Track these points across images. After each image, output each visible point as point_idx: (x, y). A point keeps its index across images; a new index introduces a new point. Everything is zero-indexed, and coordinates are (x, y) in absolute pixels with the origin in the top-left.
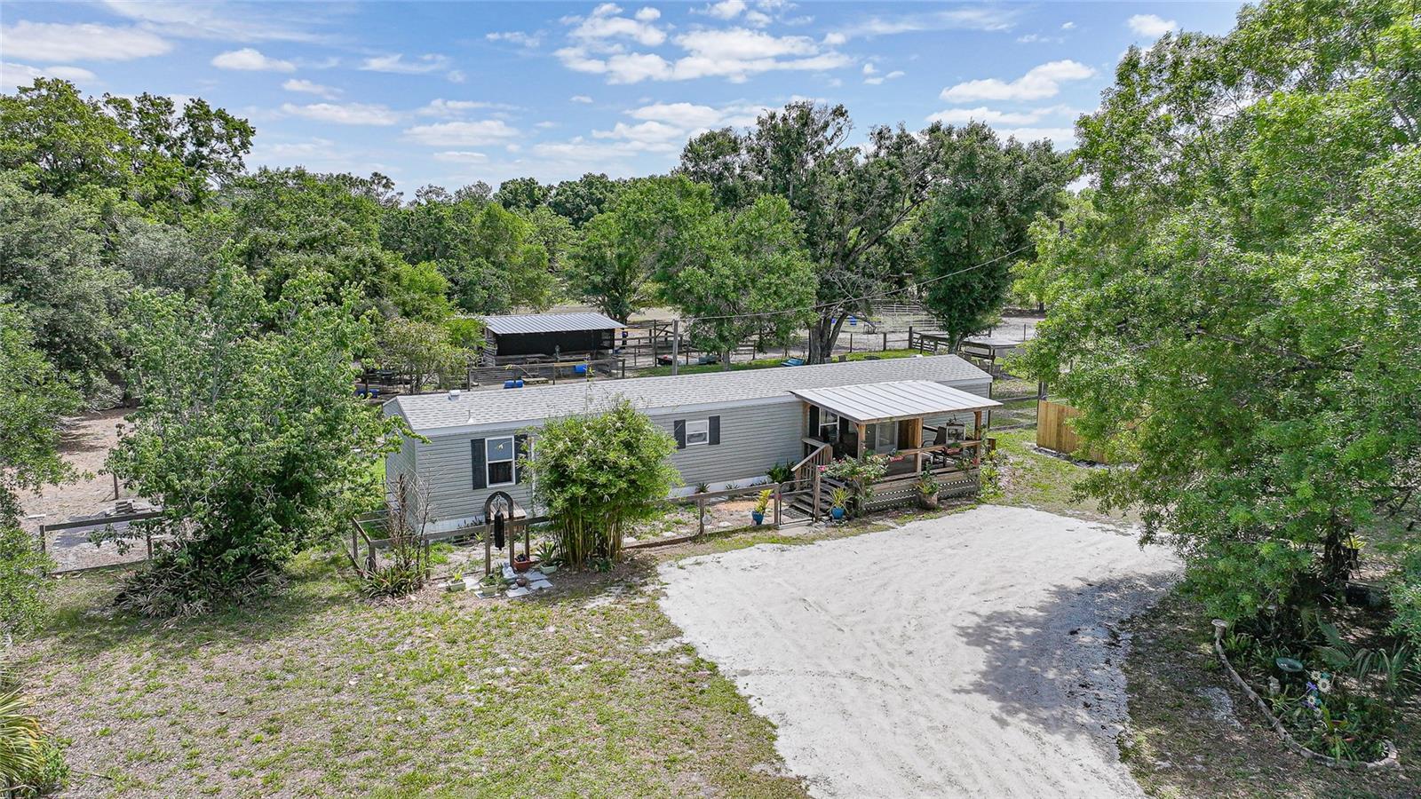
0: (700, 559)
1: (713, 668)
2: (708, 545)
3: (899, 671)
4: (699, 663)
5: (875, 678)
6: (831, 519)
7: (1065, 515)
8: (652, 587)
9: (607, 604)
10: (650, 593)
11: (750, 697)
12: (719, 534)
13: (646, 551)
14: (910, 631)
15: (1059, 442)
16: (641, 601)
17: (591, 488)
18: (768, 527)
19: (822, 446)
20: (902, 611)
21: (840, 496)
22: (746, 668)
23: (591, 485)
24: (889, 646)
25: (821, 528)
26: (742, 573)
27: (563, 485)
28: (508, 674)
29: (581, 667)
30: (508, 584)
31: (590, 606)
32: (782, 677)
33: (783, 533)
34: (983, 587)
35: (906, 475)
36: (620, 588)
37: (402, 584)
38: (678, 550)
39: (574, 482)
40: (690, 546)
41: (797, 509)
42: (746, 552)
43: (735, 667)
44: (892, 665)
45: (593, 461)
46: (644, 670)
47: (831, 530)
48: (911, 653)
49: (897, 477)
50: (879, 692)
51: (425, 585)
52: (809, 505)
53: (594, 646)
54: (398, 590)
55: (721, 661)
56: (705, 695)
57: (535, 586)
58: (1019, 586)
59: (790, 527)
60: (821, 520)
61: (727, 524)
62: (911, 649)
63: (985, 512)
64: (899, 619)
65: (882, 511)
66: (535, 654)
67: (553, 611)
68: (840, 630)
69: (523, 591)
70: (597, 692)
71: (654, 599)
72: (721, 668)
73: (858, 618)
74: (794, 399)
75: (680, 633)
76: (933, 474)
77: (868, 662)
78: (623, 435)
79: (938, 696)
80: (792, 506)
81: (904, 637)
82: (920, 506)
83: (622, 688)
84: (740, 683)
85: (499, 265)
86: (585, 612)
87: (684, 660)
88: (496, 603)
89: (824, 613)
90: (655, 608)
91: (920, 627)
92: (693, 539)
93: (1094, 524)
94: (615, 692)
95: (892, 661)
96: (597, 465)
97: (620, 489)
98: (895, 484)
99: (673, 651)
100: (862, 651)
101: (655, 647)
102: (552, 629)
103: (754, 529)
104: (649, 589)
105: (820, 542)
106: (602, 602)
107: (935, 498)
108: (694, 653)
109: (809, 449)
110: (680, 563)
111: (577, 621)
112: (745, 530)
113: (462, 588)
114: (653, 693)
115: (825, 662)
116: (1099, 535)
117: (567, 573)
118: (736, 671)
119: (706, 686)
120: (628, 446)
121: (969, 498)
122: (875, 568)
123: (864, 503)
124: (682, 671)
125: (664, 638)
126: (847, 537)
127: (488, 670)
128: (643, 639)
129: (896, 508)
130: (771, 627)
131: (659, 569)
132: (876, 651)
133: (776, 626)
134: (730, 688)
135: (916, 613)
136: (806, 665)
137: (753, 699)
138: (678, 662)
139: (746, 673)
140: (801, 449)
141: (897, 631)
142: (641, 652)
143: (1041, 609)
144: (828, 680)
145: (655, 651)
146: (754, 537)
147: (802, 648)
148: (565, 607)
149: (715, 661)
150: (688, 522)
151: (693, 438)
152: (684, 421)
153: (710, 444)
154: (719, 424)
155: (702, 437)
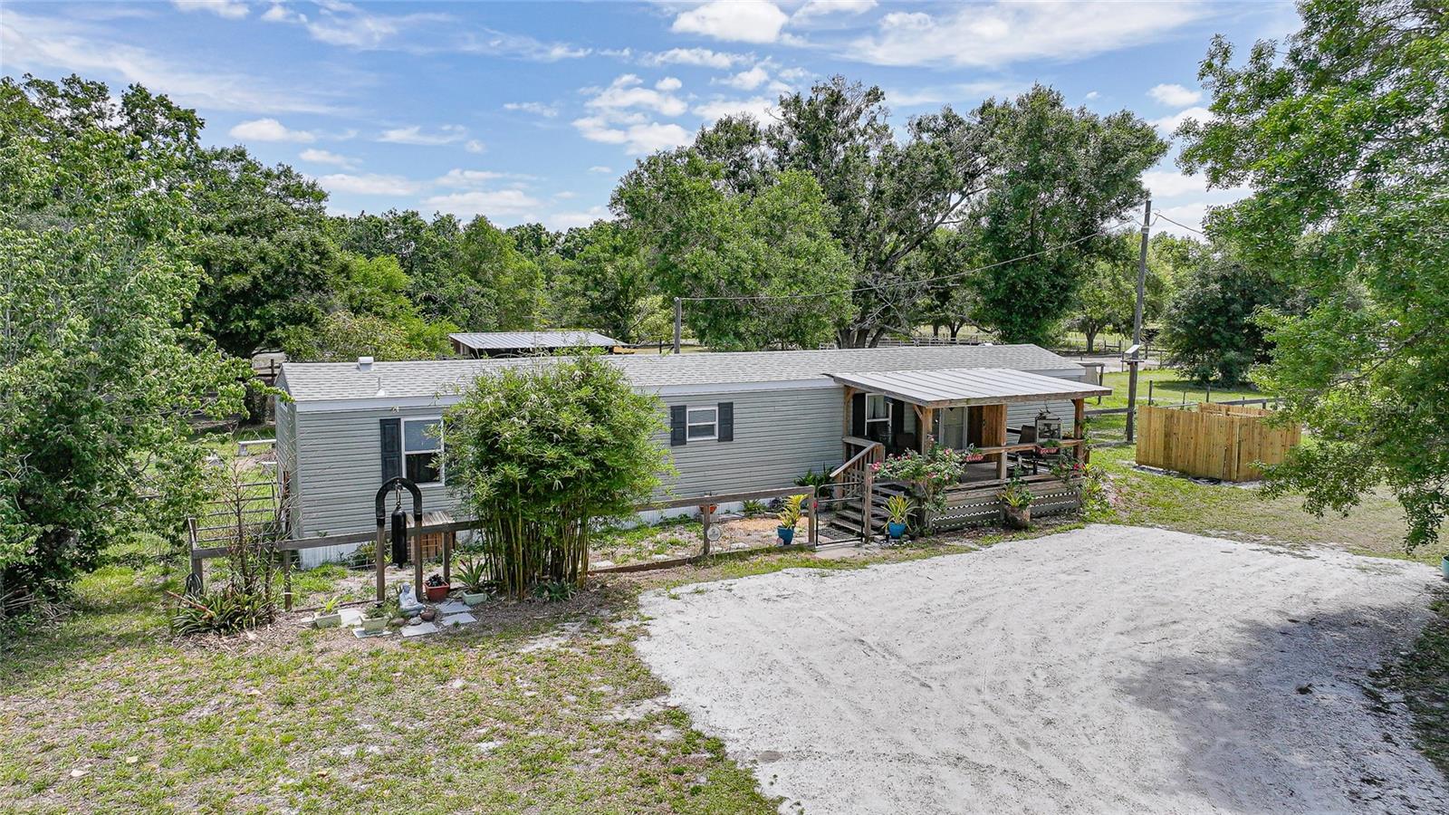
0: (703, 586)
1: (717, 747)
2: (715, 569)
3: (1038, 754)
4: (693, 740)
5: (1001, 766)
6: (887, 539)
7: (1208, 535)
8: (628, 623)
9: (554, 646)
10: (624, 631)
11: (782, 799)
12: (731, 556)
13: (625, 577)
14: (1039, 685)
15: (1167, 457)
16: (609, 642)
17: (537, 469)
18: (801, 548)
19: (870, 445)
20: (1017, 657)
21: (899, 508)
22: (772, 748)
23: (535, 466)
24: (1011, 711)
25: (874, 549)
26: (764, 604)
27: (491, 464)
28: (360, 758)
29: (491, 745)
30: (406, 617)
31: (527, 649)
32: (837, 763)
33: (822, 555)
34: (1132, 625)
35: (987, 483)
36: (579, 624)
37: (237, 615)
38: (671, 575)
39: (508, 459)
40: (688, 570)
41: (839, 528)
42: (770, 578)
43: (754, 747)
44: (1022, 742)
45: (539, 429)
46: (599, 750)
47: (888, 552)
48: (1050, 722)
49: (974, 484)
50: (1012, 792)
51: (278, 619)
52: (856, 522)
53: (521, 711)
54: (230, 623)
55: (730, 735)
56: (700, 797)
57: (448, 622)
58: (1186, 623)
59: (830, 549)
60: (873, 540)
61: (741, 545)
62: (1050, 716)
63: (1096, 533)
64: (1017, 669)
65: (956, 530)
66: (419, 724)
67: (466, 657)
68: (924, 685)
69: (429, 627)
70: (510, 791)
71: (629, 639)
72: (730, 748)
73: (951, 668)
74: (832, 384)
75: (664, 690)
76: (1023, 482)
77: (983, 739)
78: (586, 392)
79: (1121, 799)
80: (831, 525)
81: (1034, 700)
82: (1008, 523)
83: (554, 783)
84: (763, 774)
85: (487, 284)
86: (517, 659)
87: (667, 734)
88: (380, 644)
89: (894, 660)
90: (629, 653)
91: (1053, 682)
92: (694, 562)
93: (1255, 546)
94: (541, 791)
95: (1023, 736)
96: (544, 434)
97: (580, 471)
98: (972, 494)
99: (651, 720)
100: (967, 720)
101: (622, 713)
102: (458, 684)
103: (780, 550)
104: (622, 626)
105: (875, 566)
106: (547, 643)
107: (1027, 513)
108: (684, 723)
109: (851, 450)
110: (673, 592)
111: (503, 671)
112: (768, 551)
113: (335, 624)
114: (608, 793)
115: (907, 737)
116: (1269, 560)
117: (501, 604)
118: (755, 753)
119: (703, 780)
120: (595, 410)
121: (1069, 517)
122: (959, 597)
123: (933, 519)
124: (664, 752)
125: (637, 698)
126: (913, 560)
127: (329, 751)
128: (602, 699)
129: (974, 527)
130: (812, 682)
131: (642, 599)
132: (992, 720)
133: (820, 680)
134: (745, 783)
135: (1040, 660)
136: (877, 743)
137: (786, 804)
138: (658, 737)
139: (772, 757)
140: (841, 451)
141: (1017, 687)
142: (596, 721)
143: (1234, 653)
144: (919, 770)
145: (621, 718)
146: (781, 560)
147: (866, 713)
148: (487, 651)
149: (719, 735)
150: (689, 543)
151: (696, 431)
152: (685, 407)
153: (719, 440)
154: (732, 414)
155: (708, 430)
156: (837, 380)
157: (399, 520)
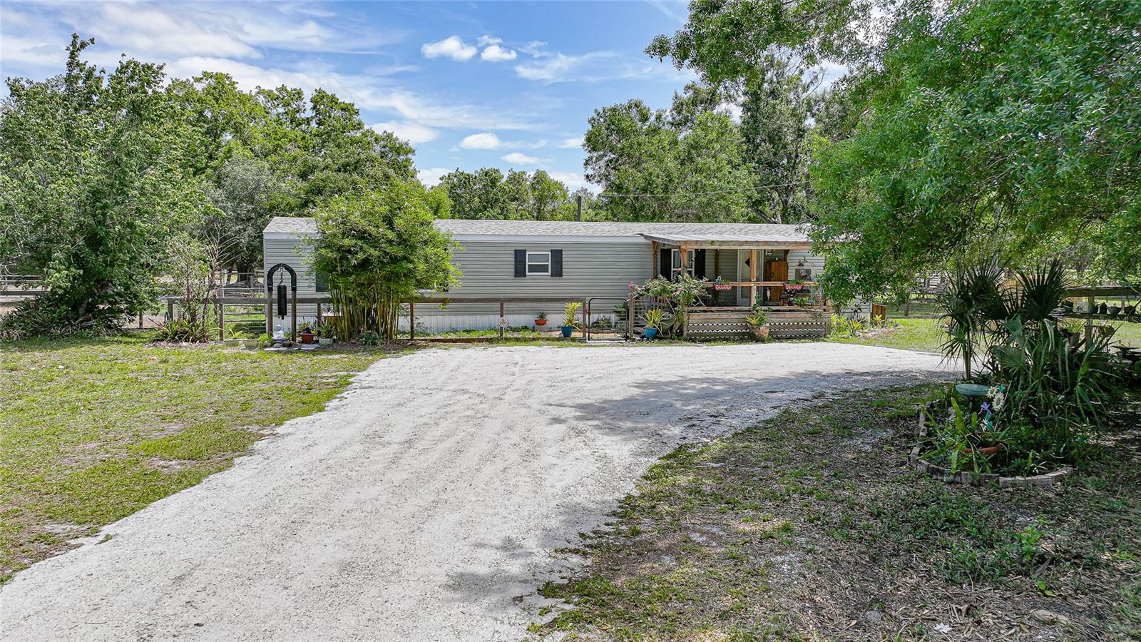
1: (346, 384)
2: (501, 344)
6: (642, 340)
21: (653, 318)
32: (395, 390)
33: (586, 344)
35: (738, 308)
40: (483, 344)
48: (554, 386)
49: (726, 308)
54: (174, 337)
57: (298, 348)
59: (597, 343)
60: (633, 340)
72: (353, 385)
74: (642, 240)
75: (362, 370)
76: (768, 309)
84: (350, 392)
98: (724, 316)
108: (347, 378)
118: (361, 386)
124: (314, 384)
134: (335, 393)
143: (761, 380)
149: (356, 382)
151: (534, 268)
152: (525, 251)
153: (552, 276)
154: (562, 258)
155: (543, 268)
156: (646, 237)
157: (282, 290)
